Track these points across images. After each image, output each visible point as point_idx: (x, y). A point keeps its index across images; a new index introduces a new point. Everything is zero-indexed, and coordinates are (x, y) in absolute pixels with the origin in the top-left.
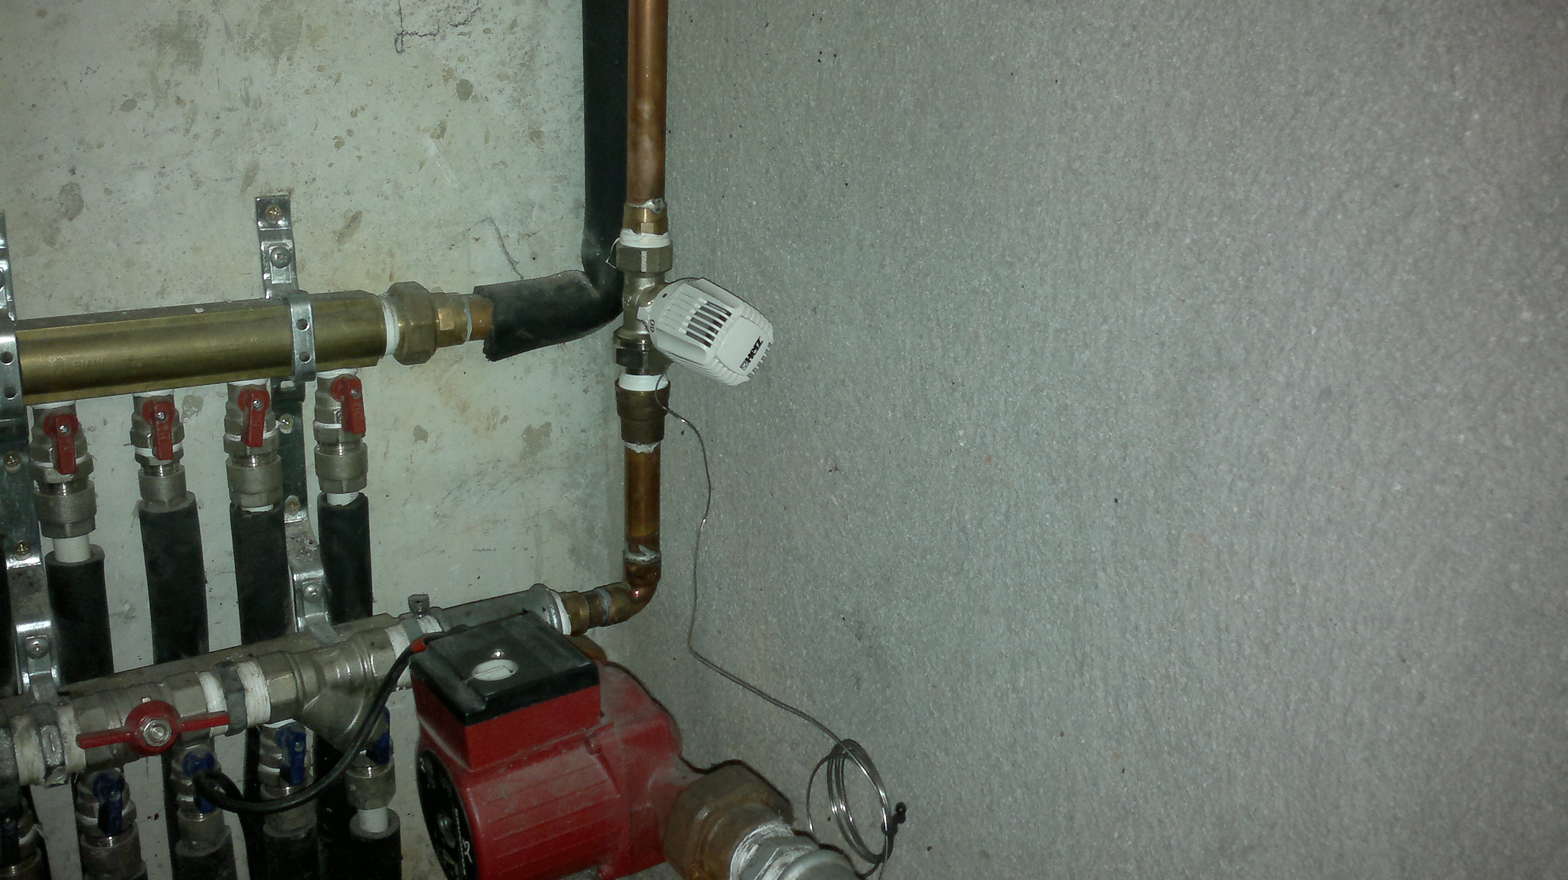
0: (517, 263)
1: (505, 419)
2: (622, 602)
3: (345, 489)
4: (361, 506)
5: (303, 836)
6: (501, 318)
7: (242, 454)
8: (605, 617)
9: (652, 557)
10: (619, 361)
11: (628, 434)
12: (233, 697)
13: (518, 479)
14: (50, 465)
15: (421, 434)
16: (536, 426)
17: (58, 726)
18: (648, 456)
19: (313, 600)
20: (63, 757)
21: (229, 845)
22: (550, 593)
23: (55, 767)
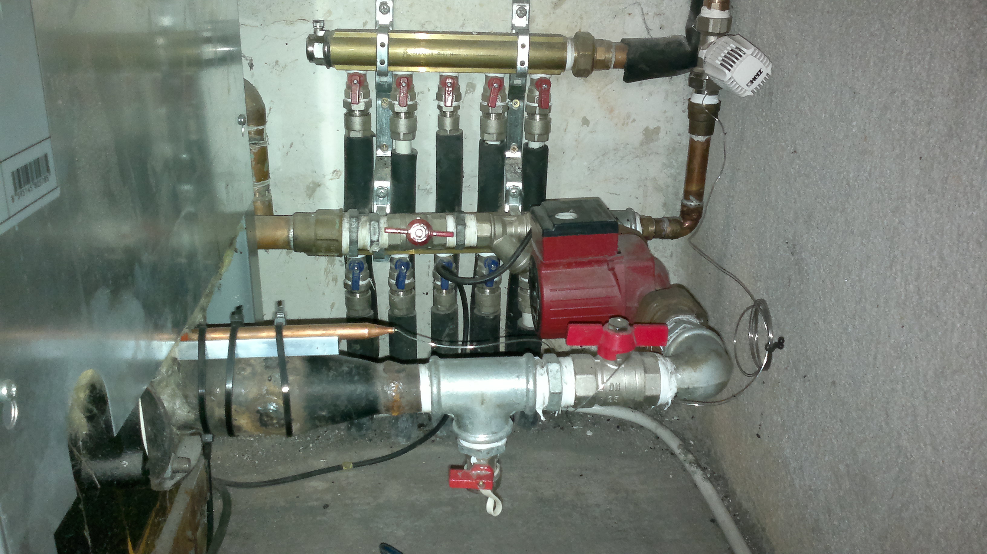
0: (650, 30)
1: (634, 120)
2: (677, 228)
3: (536, 140)
4: (544, 151)
5: (492, 317)
6: (631, 56)
7: (487, 112)
8: (663, 233)
9: (697, 204)
10: (690, 85)
11: (693, 130)
12: (460, 227)
13: (637, 157)
14: (397, 103)
15: (586, 122)
16: (651, 127)
17: (379, 223)
18: (702, 143)
19: (513, 196)
20: (379, 237)
21: (456, 313)
22: (634, 214)
23: (374, 241)
